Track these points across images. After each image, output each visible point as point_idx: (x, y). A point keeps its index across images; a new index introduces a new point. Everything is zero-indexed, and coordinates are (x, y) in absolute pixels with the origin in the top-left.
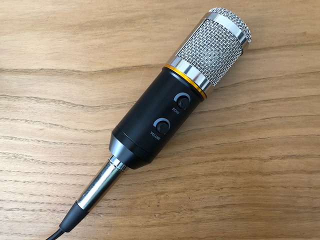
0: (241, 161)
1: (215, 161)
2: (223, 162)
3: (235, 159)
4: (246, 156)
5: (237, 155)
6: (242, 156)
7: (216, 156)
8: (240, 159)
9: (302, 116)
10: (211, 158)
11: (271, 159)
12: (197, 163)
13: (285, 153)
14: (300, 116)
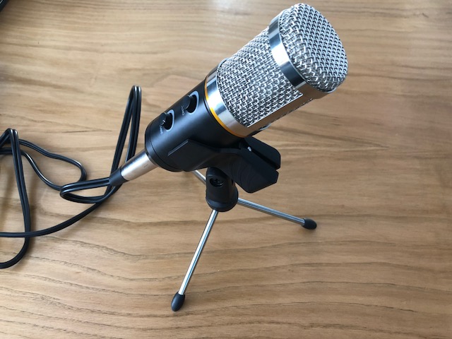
0: (278, 326)
1: (251, 323)
2: (259, 325)
3: (273, 322)
4: (284, 320)
5: (275, 319)
6: (280, 320)
7: (252, 318)
8: (278, 323)
9: (344, 282)
10: (247, 319)
11: (312, 326)
12: (231, 324)
13: (327, 322)
14: (341, 282)
